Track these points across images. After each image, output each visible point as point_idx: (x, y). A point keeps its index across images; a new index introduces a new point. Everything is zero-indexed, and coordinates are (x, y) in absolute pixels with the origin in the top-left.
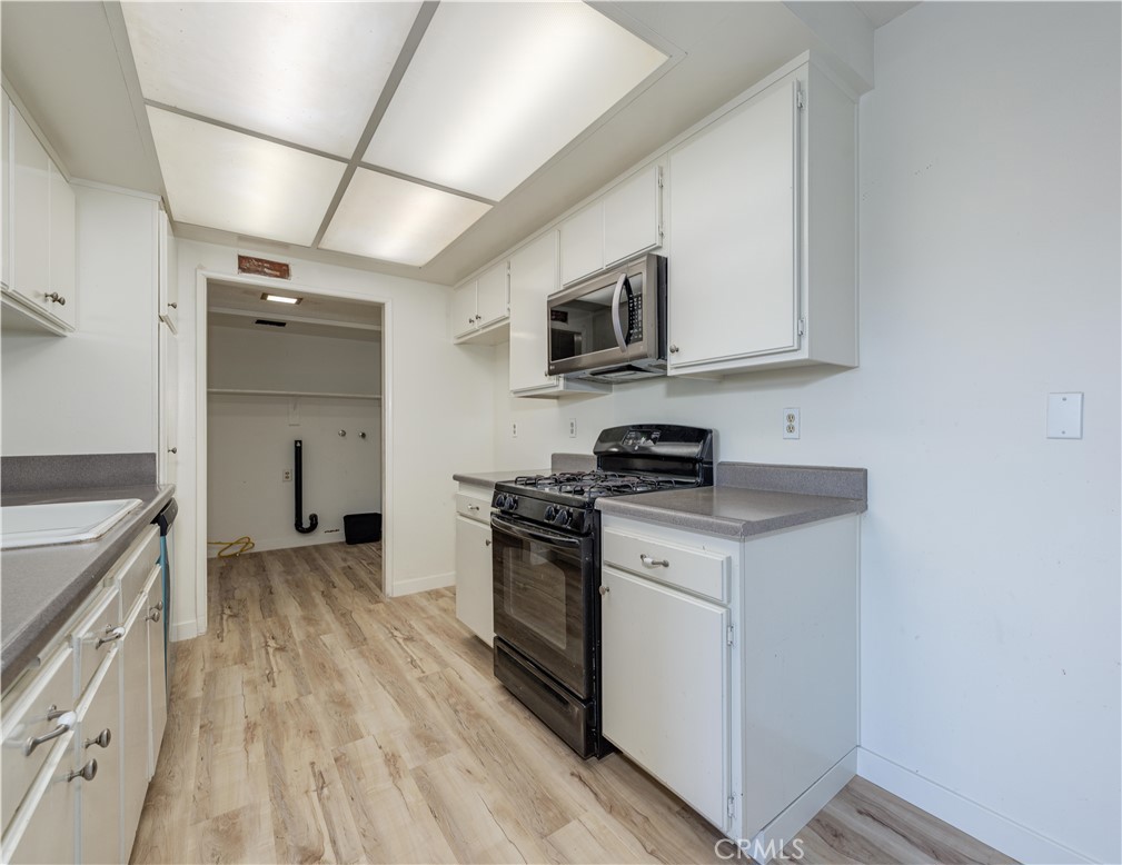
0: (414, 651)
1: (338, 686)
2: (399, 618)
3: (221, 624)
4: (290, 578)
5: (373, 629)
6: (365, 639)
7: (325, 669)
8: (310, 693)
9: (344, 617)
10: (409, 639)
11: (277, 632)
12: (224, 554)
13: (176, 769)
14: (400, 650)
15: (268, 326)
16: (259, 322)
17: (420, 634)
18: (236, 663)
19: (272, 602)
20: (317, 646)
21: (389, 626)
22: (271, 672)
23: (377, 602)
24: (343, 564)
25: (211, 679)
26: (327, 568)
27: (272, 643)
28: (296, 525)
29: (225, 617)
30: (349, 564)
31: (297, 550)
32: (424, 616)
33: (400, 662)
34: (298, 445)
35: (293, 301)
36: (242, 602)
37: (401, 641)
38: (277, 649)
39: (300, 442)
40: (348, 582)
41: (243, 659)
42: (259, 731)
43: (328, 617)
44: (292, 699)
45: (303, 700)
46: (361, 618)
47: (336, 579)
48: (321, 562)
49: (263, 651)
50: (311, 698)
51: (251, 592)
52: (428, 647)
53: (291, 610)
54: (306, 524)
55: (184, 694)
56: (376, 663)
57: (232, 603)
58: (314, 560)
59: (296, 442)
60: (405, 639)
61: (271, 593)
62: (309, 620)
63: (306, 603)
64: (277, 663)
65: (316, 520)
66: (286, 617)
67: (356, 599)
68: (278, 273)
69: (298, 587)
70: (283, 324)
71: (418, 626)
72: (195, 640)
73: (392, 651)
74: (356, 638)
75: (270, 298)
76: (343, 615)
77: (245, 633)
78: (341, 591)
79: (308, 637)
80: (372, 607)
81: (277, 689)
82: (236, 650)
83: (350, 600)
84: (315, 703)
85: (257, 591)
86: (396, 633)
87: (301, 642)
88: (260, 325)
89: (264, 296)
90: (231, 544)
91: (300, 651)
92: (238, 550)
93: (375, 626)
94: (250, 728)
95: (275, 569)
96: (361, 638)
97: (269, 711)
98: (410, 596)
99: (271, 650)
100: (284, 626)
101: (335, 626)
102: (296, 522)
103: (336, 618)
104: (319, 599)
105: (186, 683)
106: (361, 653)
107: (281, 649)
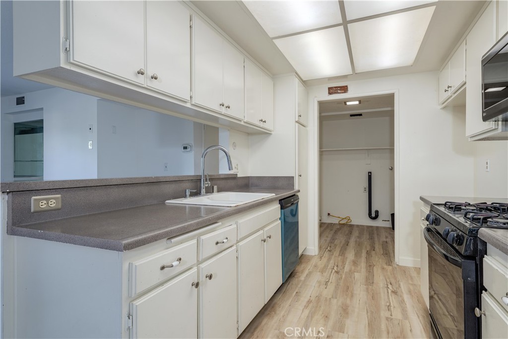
0: (393, 301)
1: (348, 301)
2: (395, 279)
3: (324, 253)
4: (358, 240)
5: (380, 279)
6: (373, 283)
7: (347, 289)
8: (336, 298)
9: (370, 267)
10: (394, 292)
11: (340, 264)
12: (341, 222)
13: (282, 305)
14: (386, 297)
15: (356, 117)
16: (352, 115)
17: (402, 292)
18: (319, 272)
19: (346, 249)
20: (351, 277)
21: (388, 280)
22: (328, 281)
23: (389, 265)
24: (385, 240)
25: (310, 274)
26: (376, 239)
27: (335, 268)
28: (369, 214)
29: (327, 250)
30: (387, 240)
31: (368, 227)
32: (410, 282)
33: (383, 303)
34: (370, 174)
35: (357, 103)
36: (336, 246)
37: (390, 291)
38: (336, 272)
39: (371, 173)
40: (381, 250)
41: (322, 271)
42: (311, 305)
43: (363, 264)
44: (328, 298)
45: (332, 299)
46: (377, 271)
47: (377, 246)
48: (375, 236)
49: (331, 270)
50: (335, 301)
51: (341, 242)
52: (402, 302)
53: (350, 255)
54: (373, 215)
55: (300, 277)
56: (371, 297)
57: (332, 245)
58: (373, 234)
59: (369, 173)
60: (392, 291)
61: (347, 245)
62: (355, 263)
63: (358, 254)
64: (332, 278)
65: (378, 213)
66: (347, 258)
67: (380, 260)
68: (343, 91)
69: (359, 245)
70: (361, 115)
71: (404, 287)
72: (313, 256)
73: (382, 295)
74: (369, 280)
75: (348, 103)
76: (370, 266)
77: (329, 259)
78: (376, 253)
79: (350, 271)
80: (385, 266)
81: (326, 290)
82: (323, 266)
83: (377, 259)
84: (336, 304)
85: (343, 242)
86: (390, 286)
87: (346, 272)
88: (353, 117)
89: (345, 103)
90: (343, 219)
91: (344, 276)
92: (345, 222)
93: (382, 277)
94: (309, 302)
95: (356, 233)
96: (371, 282)
97: (318, 298)
98: (409, 268)
99: (334, 271)
100: (344, 263)
101: (363, 270)
102: (369, 213)
103: (366, 267)
104: (364, 254)
105: (302, 273)
106: (367, 289)
107: (337, 272)
